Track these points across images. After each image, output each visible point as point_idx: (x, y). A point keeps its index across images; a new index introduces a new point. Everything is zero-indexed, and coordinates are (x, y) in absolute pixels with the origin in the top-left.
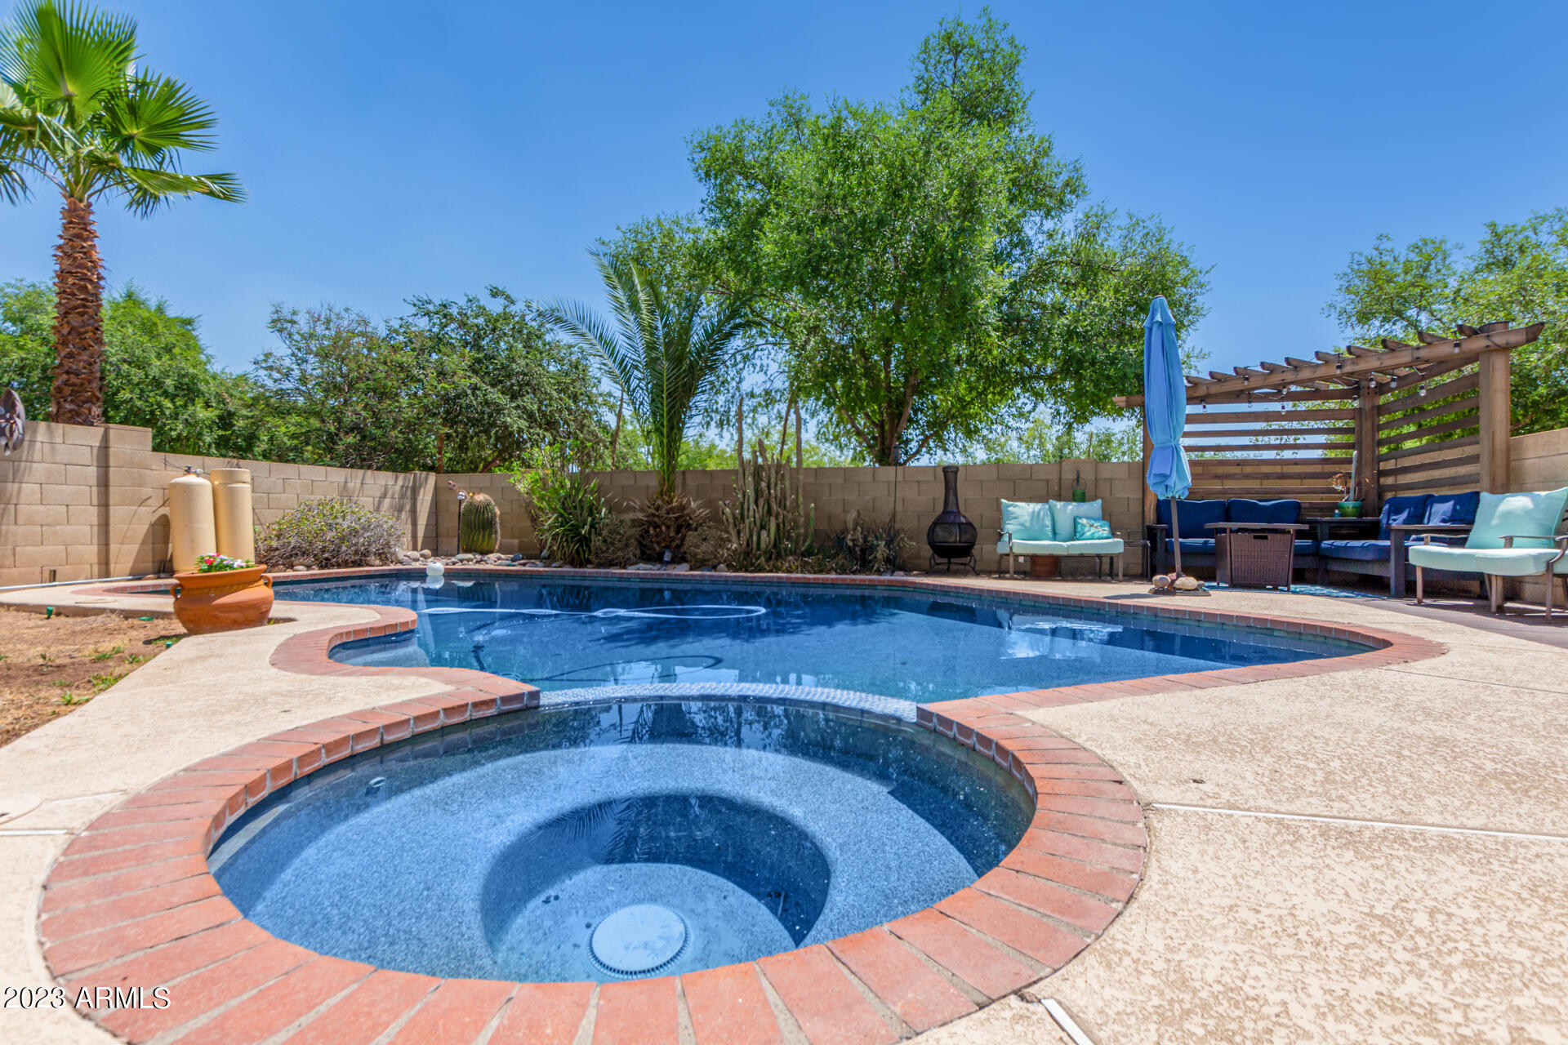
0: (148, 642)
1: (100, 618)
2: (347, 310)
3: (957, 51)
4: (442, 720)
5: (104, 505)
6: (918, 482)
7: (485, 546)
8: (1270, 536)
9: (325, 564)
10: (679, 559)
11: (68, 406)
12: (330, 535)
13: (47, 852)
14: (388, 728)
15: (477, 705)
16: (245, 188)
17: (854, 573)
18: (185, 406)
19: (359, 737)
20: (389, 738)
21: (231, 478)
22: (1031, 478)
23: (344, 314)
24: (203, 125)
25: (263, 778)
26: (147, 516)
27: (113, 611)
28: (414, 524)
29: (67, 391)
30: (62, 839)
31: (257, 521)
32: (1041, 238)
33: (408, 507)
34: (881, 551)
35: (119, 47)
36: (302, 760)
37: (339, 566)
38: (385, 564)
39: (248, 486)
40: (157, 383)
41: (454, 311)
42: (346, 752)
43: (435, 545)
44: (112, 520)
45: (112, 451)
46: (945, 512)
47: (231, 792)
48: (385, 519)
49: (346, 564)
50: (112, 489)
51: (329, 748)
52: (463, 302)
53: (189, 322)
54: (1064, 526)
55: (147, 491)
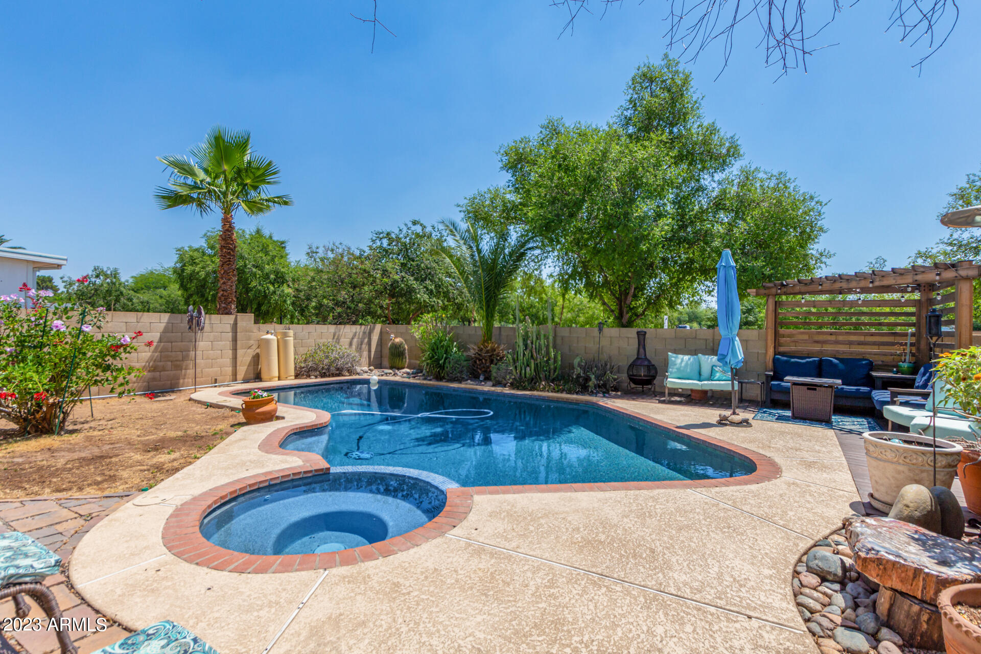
0: (232, 426)
1: (223, 410)
2: (341, 244)
3: (651, 81)
4: (292, 477)
5: (235, 349)
6: (628, 338)
7: (400, 366)
8: (817, 388)
9: (323, 375)
10: (487, 379)
11: (223, 305)
12: (326, 361)
13: (170, 511)
14: (271, 479)
15: (305, 472)
16: (293, 200)
17: (577, 393)
18: (279, 287)
19: (261, 482)
20: (272, 483)
21: (285, 335)
22: (696, 338)
23: (340, 246)
24: (275, 173)
25: (227, 495)
26: (251, 352)
27: (227, 407)
28: (370, 351)
29: (223, 298)
30: (174, 507)
31: (296, 353)
32: (715, 185)
33: (366, 340)
34: (593, 381)
35: (243, 145)
36: (240, 489)
37: (329, 376)
38: (350, 375)
39: (292, 338)
40: (267, 277)
41: (394, 236)
42: (256, 487)
43: (377, 363)
44: (238, 356)
45: (238, 325)
46: (638, 358)
47: (216, 498)
48: (353, 352)
49: (333, 375)
50: (238, 342)
51: (250, 485)
52: (397, 231)
53: (283, 243)
54: (706, 371)
55: (252, 342)
